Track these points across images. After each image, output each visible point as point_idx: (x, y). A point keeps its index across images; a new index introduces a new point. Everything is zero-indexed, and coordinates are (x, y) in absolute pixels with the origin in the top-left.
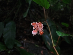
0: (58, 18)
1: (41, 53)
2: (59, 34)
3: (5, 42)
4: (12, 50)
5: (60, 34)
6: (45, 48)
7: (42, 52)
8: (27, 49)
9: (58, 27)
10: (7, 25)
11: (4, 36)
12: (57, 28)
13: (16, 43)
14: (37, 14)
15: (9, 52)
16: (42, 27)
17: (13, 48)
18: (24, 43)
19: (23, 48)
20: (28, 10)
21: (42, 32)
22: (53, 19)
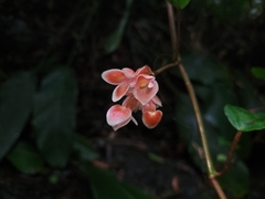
0: (241, 52)
1: (171, 187)
2: (238, 121)
3: (41, 142)
4: (66, 173)
5: (241, 122)
6: (186, 168)
7: (175, 183)
8: (118, 170)
9: (240, 84)
10: (45, 81)
11: (35, 122)
12: (237, 89)
13: (77, 146)
14: (158, 36)
15: (54, 179)
16: (150, 90)
17: (69, 166)
18: (109, 149)
19: (102, 165)
20: (123, 23)
21: (153, 114)
22: (223, 53)
